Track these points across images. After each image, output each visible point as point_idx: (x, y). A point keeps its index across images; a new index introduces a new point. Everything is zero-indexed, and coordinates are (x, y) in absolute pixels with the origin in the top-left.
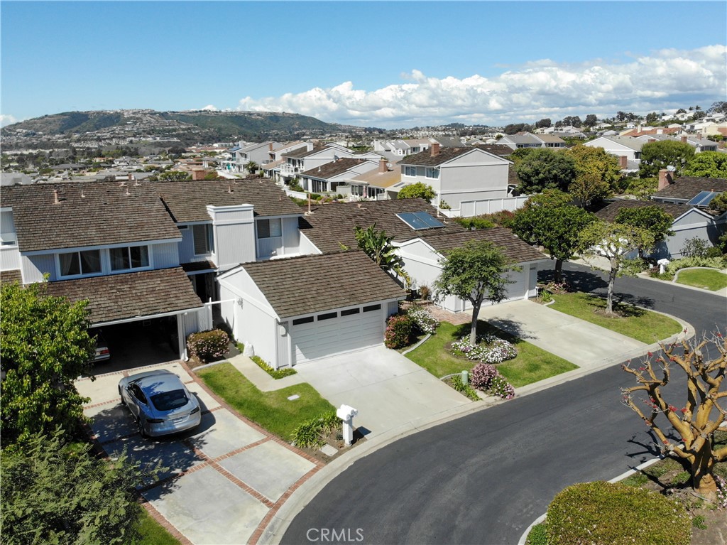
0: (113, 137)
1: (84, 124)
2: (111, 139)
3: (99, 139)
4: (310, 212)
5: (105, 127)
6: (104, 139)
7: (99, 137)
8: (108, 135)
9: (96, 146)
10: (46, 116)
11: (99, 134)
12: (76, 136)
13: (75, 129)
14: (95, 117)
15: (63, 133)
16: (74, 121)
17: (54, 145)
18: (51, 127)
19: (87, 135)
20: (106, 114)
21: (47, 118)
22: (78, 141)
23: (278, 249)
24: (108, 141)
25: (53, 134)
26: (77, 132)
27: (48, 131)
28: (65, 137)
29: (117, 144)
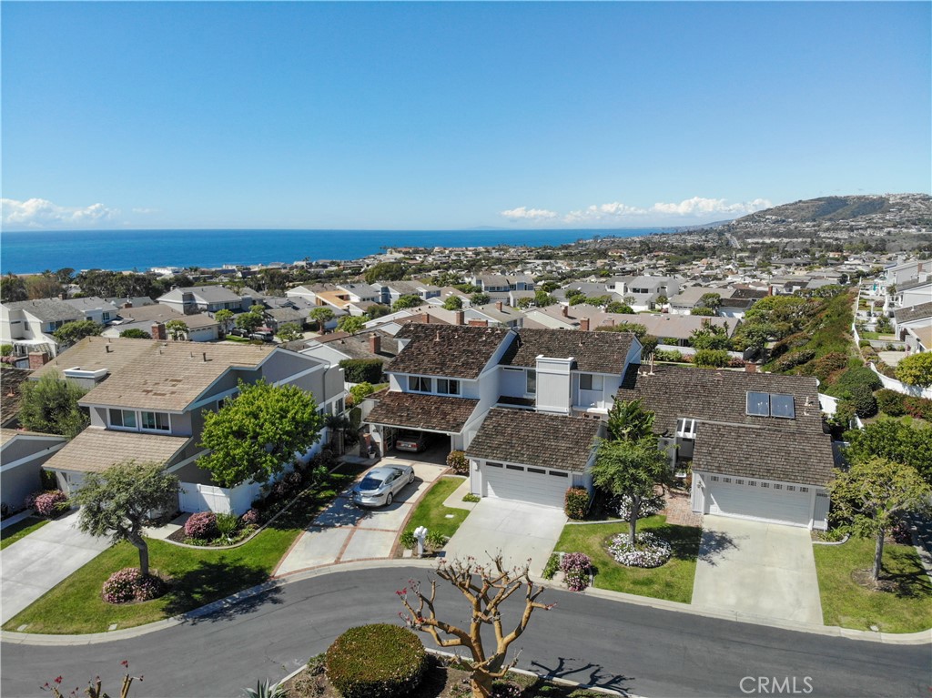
0: (869, 227)
1: (840, 211)
2: (866, 229)
3: (851, 229)
4: (651, 373)
5: (863, 214)
6: (858, 229)
7: (852, 226)
8: (863, 224)
9: (846, 237)
10: (800, 201)
11: (853, 223)
12: (827, 224)
13: (828, 216)
14: (854, 203)
15: (814, 220)
16: (830, 207)
17: (800, 234)
18: (803, 213)
19: (838, 224)
20: (868, 199)
21: (801, 204)
22: (828, 230)
23: (598, 403)
24: (861, 231)
25: (803, 221)
26: (830, 220)
27: (799, 218)
28: (814, 226)
29: (871, 235)
